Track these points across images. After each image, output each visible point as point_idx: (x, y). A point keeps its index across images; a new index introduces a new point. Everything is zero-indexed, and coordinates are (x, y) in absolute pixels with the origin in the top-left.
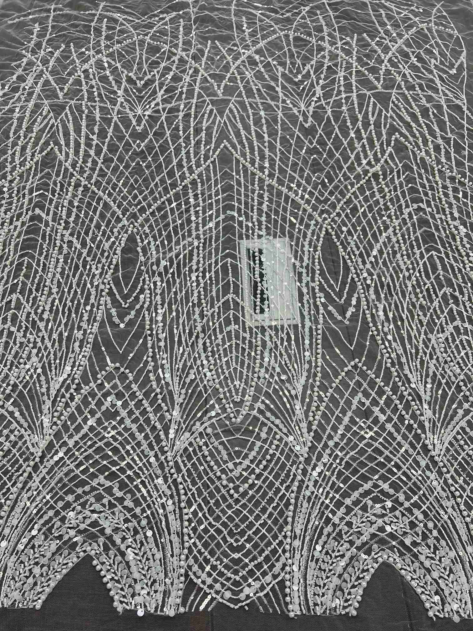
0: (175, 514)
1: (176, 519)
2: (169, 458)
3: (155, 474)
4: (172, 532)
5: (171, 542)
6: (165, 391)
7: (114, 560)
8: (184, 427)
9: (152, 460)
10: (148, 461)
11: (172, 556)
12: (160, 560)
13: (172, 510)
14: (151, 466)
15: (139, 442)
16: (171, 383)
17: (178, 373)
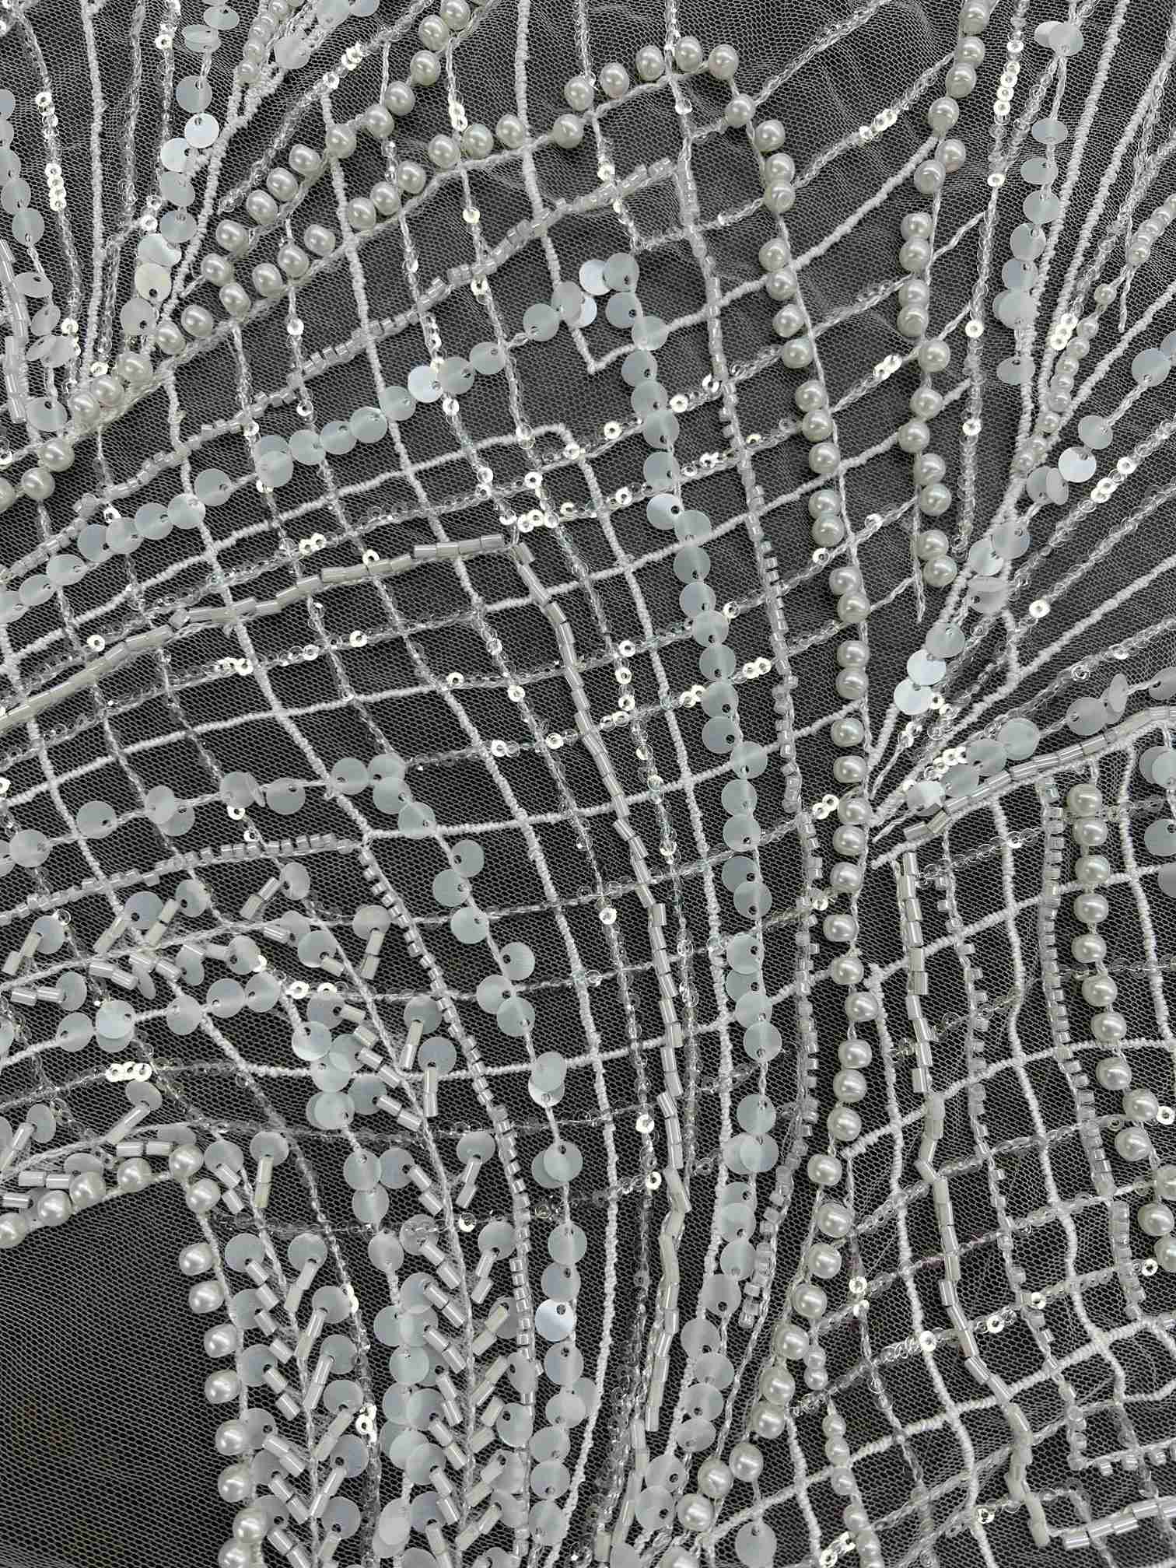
0: (763, 1202)
1: (757, 1238)
2: (851, 838)
3: (725, 896)
4: (706, 1298)
5: (678, 1356)
6: (975, 384)
7: (307, 1295)
8: (1017, 674)
9: (741, 799)
10: (709, 794)
11: (656, 1443)
12: (576, 1434)
13: (755, 1168)
14: (715, 837)
15: (693, 648)
16: (1025, 338)
17: (1107, 293)
